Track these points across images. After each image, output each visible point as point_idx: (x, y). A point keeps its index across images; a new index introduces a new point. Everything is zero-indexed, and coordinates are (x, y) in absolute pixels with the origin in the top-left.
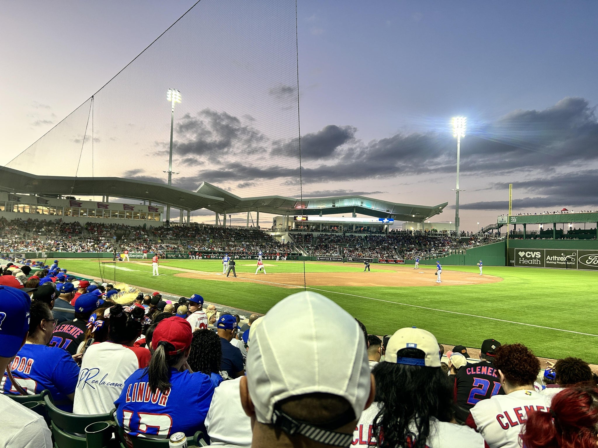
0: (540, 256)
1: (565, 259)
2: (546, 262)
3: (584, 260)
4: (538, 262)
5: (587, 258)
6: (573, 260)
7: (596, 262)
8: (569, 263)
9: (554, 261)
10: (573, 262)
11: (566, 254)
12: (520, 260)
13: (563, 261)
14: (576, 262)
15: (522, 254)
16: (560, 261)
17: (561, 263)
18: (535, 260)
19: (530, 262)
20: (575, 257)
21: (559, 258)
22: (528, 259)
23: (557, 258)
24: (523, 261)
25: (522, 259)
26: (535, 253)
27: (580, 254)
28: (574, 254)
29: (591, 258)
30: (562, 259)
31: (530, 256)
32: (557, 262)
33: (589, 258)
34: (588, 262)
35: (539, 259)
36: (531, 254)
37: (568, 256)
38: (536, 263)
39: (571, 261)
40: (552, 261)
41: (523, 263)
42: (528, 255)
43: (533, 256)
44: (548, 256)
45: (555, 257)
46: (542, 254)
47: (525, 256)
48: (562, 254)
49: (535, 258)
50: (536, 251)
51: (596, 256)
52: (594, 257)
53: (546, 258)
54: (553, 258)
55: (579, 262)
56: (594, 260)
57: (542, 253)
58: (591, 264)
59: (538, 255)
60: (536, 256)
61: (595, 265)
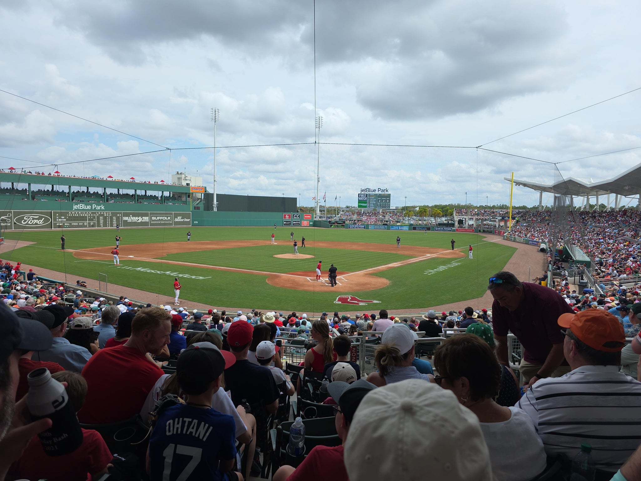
3: (19, 220)
5: (23, 218)
6: (8, 221)
7: (31, 222)
8: (4, 225)
10: (9, 223)
14: (11, 223)
20: (10, 218)
27: (16, 214)
28: (9, 215)
29: (26, 218)
33: (25, 218)
34: (24, 222)
37: (3, 217)
39: (6, 223)
51: (31, 217)
52: (29, 217)
55: (15, 223)
56: (29, 220)
58: (27, 224)
61: (31, 225)
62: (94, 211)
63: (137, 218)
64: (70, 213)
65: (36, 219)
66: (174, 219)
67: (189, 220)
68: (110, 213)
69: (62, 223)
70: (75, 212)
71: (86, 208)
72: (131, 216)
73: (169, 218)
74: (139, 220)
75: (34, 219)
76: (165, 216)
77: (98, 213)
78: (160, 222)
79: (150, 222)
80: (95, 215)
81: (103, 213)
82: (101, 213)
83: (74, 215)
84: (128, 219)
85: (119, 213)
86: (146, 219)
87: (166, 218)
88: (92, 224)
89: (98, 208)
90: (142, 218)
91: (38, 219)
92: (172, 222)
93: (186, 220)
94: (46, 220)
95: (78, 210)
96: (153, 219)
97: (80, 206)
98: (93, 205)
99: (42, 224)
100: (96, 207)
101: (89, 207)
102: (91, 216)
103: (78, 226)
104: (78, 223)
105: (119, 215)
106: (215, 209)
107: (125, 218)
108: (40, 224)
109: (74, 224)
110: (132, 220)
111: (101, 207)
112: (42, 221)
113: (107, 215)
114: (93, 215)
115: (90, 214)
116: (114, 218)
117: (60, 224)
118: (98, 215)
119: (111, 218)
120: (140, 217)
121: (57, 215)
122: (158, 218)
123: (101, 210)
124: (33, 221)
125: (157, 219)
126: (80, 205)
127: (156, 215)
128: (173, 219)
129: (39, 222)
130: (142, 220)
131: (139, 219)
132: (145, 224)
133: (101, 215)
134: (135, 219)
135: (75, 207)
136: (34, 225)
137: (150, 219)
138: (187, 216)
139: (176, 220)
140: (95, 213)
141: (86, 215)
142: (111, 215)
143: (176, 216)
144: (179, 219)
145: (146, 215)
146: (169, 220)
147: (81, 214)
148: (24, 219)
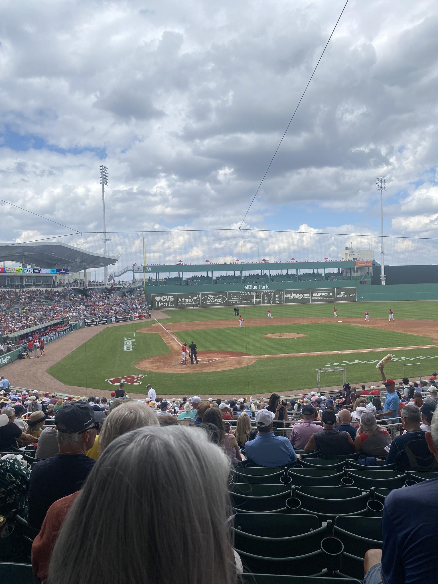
0: (173, 299)
1: (192, 300)
2: (178, 304)
3: (205, 300)
4: (172, 304)
6: (198, 300)
7: (213, 301)
8: (195, 303)
9: (184, 302)
11: (193, 296)
12: (157, 304)
13: (191, 302)
14: (199, 302)
15: (158, 299)
16: (188, 302)
17: (189, 303)
18: (169, 303)
19: (165, 305)
20: (199, 298)
21: (188, 299)
22: (163, 302)
23: (186, 300)
24: (159, 304)
25: (158, 303)
26: (169, 297)
27: (203, 295)
28: (198, 296)
29: (209, 298)
30: (191, 300)
31: (165, 300)
32: (187, 303)
34: (208, 301)
35: (172, 302)
36: (166, 298)
37: (194, 298)
38: (170, 305)
39: (197, 302)
40: (183, 302)
41: (160, 306)
42: (164, 299)
43: (168, 300)
44: (180, 299)
45: (185, 299)
46: (175, 298)
47: (160, 300)
48: (190, 297)
49: (169, 301)
50: (170, 295)
51: (213, 297)
52: (211, 297)
53: (178, 301)
54: (183, 300)
55: (202, 302)
56: (212, 299)
57: (175, 296)
58: (210, 302)
59: (172, 298)
60: (170, 300)
61: (212, 303)
62: (260, 291)
63: (298, 295)
64: (241, 293)
65: (216, 298)
66: (337, 295)
67: (354, 295)
68: (273, 292)
69: (235, 301)
70: (245, 292)
71: (254, 288)
72: (292, 293)
73: (331, 294)
74: (300, 297)
75: (214, 298)
76: (327, 293)
77: (263, 292)
78: (321, 298)
79: (311, 298)
80: (261, 294)
81: (268, 291)
82: (265, 291)
83: (243, 294)
84: (290, 296)
85: (281, 291)
86: (307, 296)
87: (327, 294)
88: (258, 301)
89: (264, 287)
90: (303, 295)
91: (218, 298)
92: (335, 297)
93: (350, 295)
94: (223, 299)
95: (247, 290)
96: (314, 296)
97: (249, 287)
98: (259, 285)
99: (220, 302)
100: (262, 287)
101: (256, 287)
102: (257, 295)
103: (247, 304)
104: (247, 301)
105: (282, 293)
106: (383, 283)
107: (287, 296)
108: (219, 302)
109: (244, 302)
110: (293, 297)
111: (266, 287)
112: (220, 300)
113: (271, 293)
114: (259, 294)
115: (257, 293)
116: (277, 296)
117: (233, 302)
118: (263, 293)
119: (274, 296)
120: (301, 294)
121: (231, 295)
122: (320, 294)
123: (266, 289)
124: (214, 300)
125: (318, 295)
126: (249, 285)
127: (317, 292)
128: (335, 295)
129: (219, 301)
130: (303, 296)
131: (300, 295)
132: (307, 300)
133: (265, 294)
134: (296, 296)
135: (245, 288)
136: (215, 303)
137: (312, 295)
138: (352, 291)
139: (339, 296)
140: (261, 292)
141: (253, 294)
142: (274, 293)
143: (339, 292)
144: (342, 295)
145: (307, 292)
146: (331, 296)
147: (249, 293)
148: (208, 299)
